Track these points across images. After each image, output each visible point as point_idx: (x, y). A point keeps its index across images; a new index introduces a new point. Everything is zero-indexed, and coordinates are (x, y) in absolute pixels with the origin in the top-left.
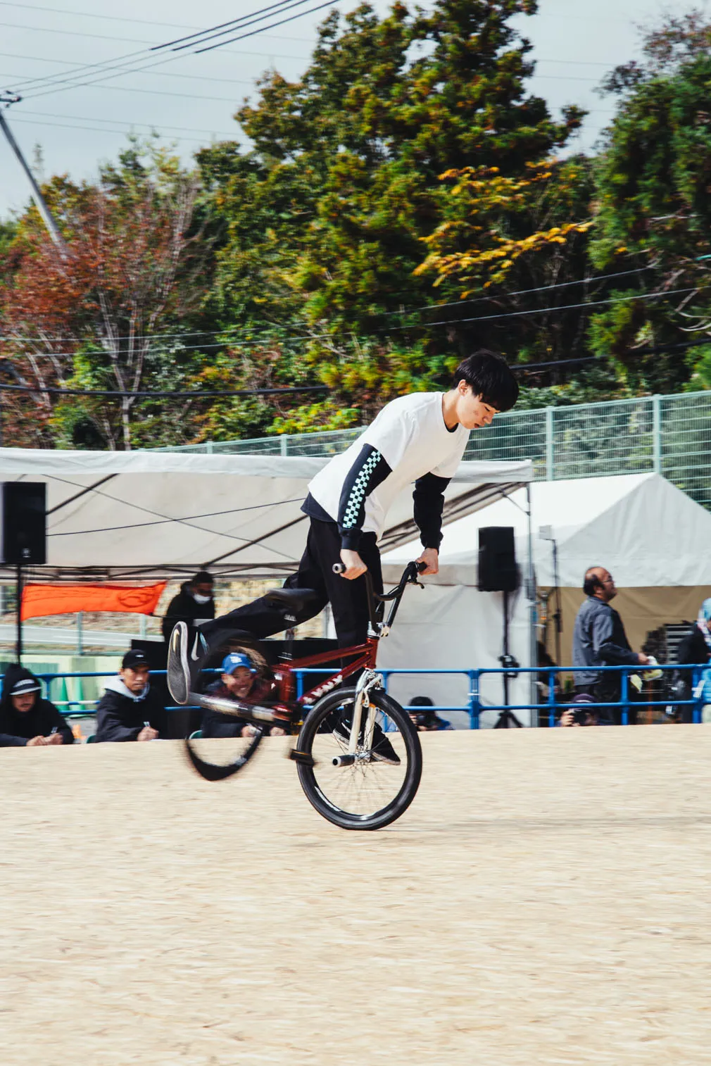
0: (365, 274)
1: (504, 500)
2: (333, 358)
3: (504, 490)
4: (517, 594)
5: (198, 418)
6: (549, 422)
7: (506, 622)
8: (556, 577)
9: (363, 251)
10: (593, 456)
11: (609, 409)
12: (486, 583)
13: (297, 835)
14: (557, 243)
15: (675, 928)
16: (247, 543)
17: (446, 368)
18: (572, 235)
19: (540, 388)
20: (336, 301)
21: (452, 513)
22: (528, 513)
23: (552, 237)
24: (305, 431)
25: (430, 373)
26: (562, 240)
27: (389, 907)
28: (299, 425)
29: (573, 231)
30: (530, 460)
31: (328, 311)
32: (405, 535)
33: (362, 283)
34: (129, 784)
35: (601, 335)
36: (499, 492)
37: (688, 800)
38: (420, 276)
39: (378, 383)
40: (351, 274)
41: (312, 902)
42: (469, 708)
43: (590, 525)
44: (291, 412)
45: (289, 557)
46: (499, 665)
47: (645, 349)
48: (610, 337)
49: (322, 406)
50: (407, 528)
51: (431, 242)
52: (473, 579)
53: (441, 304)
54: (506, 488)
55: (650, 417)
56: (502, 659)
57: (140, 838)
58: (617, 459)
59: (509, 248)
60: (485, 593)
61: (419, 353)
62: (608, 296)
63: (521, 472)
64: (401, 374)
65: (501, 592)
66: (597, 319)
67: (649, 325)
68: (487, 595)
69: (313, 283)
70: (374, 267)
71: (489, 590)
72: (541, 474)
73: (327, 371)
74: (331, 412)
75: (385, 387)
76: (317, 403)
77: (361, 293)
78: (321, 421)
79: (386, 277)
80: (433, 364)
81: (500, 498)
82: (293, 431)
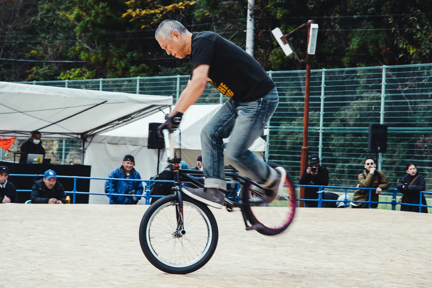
0: (101, 15)
1: (161, 112)
2: (87, 50)
5: (28, 71)
6: (178, 82)
8: (180, 144)
9: (100, 6)
12: (151, 146)
13: (82, 245)
14: (181, 9)
16: (51, 123)
17: (134, 57)
18: (188, 6)
19: (172, 68)
20: (88, 26)
21: (138, 116)
23: (179, 6)
24: (73, 79)
25: (127, 59)
26: (183, 7)
27: (129, 277)
28: (71, 77)
29: (188, 4)
30: (172, 96)
31: (85, 30)
32: (118, 124)
33: (99, 19)
34: (4, 221)
36: (159, 108)
37: (242, 237)
38: (124, 18)
39: (105, 62)
40: (95, 15)
41: (95, 274)
42: (145, 196)
43: (195, 124)
44: (68, 71)
45: (69, 130)
49: (81, 70)
50: (119, 121)
51: (129, 4)
52: (146, 144)
53: (134, 31)
54: (161, 107)
57: (15, 244)
59: (162, 9)
60: (151, 149)
63: (168, 101)
64: (115, 59)
65: (157, 150)
69: (78, 18)
70: (104, 13)
71: (152, 148)
73: (84, 55)
74: (85, 72)
75: (108, 63)
76: (78, 68)
77: (98, 24)
78: (80, 75)
79: (109, 17)
80: (128, 55)
81: (159, 111)
82: (69, 79)
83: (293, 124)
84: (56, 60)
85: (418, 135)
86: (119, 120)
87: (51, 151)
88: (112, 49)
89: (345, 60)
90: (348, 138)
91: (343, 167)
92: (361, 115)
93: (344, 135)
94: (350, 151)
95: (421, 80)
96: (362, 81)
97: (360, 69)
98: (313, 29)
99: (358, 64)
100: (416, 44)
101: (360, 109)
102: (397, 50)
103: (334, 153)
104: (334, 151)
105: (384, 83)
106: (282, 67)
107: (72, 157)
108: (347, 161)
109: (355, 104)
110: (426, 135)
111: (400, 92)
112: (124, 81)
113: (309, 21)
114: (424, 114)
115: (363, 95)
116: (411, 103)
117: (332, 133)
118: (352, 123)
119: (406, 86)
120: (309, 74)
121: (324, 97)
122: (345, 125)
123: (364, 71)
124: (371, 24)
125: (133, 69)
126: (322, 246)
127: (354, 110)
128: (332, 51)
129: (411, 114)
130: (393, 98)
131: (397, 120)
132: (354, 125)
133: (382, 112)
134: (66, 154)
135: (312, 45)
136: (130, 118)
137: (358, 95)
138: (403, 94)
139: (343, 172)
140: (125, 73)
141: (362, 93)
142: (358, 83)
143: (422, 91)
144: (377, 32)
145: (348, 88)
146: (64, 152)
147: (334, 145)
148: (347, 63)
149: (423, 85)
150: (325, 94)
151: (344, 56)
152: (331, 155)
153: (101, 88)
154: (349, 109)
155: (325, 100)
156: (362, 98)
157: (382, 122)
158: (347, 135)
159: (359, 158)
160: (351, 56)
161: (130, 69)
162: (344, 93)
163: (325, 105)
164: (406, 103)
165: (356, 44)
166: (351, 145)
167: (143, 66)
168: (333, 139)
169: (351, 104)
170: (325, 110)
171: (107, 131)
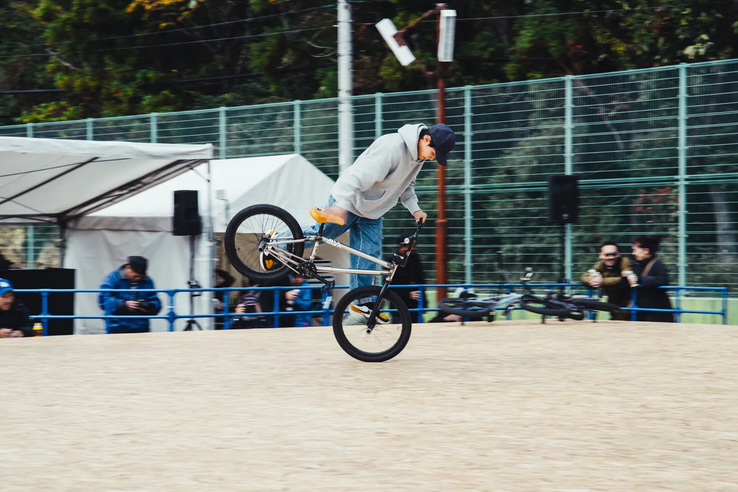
0: (89, 9)
1: (191, 171)
2: (66, 71)
3: (191, 164)
4: (200, 238)
6: (223, 119)
7: (193, 257)
10: (251, 142)
11: (262, 110)
12: (178, 229)
15: (322, 464)
16: (3, 200)
17: (148, 79)
19: (215, 95)
20: (67, 29)
22: (209, 181)
24: (45, 121)
25: (136, 82)
27: (119, 455)
28: (40, 117)
30: (211, 144)
31: (60, 35)
32: (119, 196)
33: (86, 16)
35: (259, 57)
36: (187, 166)
37: (324, 378)
38: (132, 14)
39: (99, 88)
40: (79, 8)
41: (61, 452)
42: (168, 316)
44: (35, 108)
46: (186, 287)
47: (287, 70)
48: (264, 59)
49: (57, 104)
50: (121, 191)
52: (169, 226)
53: (145, 33)
54: (193, 163)
55: (292, 115)
56: (189, 283)
58: (268, 145)
60: (177, 237)
61: (128, 68)
62: (261, 31)
63: (204, 152)
64: (115, 83)
65: (188, 236)
66: (255, 47)
67: (290, 52)
68: (180, 238)
69: (49, 16)
70: (95, 4)
71: (180, 234)
72: (216, 154)
73: (62, 79)
74: (64, 108)
75: (104, 91)
76: (54, 101)
77: (86, 23)
78: (57, 114)
79: (103, 12)
80: (139, 75)
81: (187, 171)
82: (36, 121)
83: (426, 181)
84: (13, 89)
85: (635, 190)
86: (121, 188)
87: (10, 248)
88: (110, 67)
89: (509, 68)
90: (520, 200)
91: (512, 250)
92: (540, 161)
93: (512, 196)
94: (525, 222)
95: (635, 96)
96: (539, 103)
97: (534, 83)
98: (448, 18)
99: (530, 75)
100: (625, 36)
101: (537, 151)
102: (594, 48)
103: (496, 228)
104: (497, 224)
105: (569, 105)
106: (403, 86)
107: (50, 255)
108: (519, 241)
109: (527, 144)
110: (649, 190)
111: (600, 119)
112: (132, 121)
113: (440, 5)
114: (645, 154)
115: (540, 127)
116: (623, 137)
117: (492, 194)
118: (524, 175)
119: (612, 107)
120: (445, 95)
121: (472, 134)
122: (513, 180)
123: (541, 86)
124: (551, 5)
125: (148, 99)
126: (457, 386)
127: (527, 153)
128: (486, 55)
129: (621, 156)
130: (592, 129)
131: (600, 166)
132: (530, 179)
133: (568, 154)
134: (37, 251)
135: (446, 45)
136: (139, 185)
137: (533, 128)
138: (608, 122)
139: (512, 259)
140: (134, 106)
141: (538, 123)
142: (531, 106)
143: (640, 115)
144: (562, 19)
145: (517, 116)
146: (31, 247)
147: (496, 214)
148: (513, 74)
149: (640, 106)
150: (474, 128)
151: (508, 61)
152: (492, 232)
153: (90, 134)
154: (517, 151)
155: (474, 138)
156: (539, 132)
157: (569, 171)
158: (519, 196)
159: (540, 235)
160: (519, 61)
161: (144, 100)
162: (511, 125)
163: (474, 147)
164: (612, 137)
165: (525, 40)
166: (525, 213)
167: (165, 95)
168: (493, 203)
169: (520, 143)
170: (474, 155)
171: (100, 209)
